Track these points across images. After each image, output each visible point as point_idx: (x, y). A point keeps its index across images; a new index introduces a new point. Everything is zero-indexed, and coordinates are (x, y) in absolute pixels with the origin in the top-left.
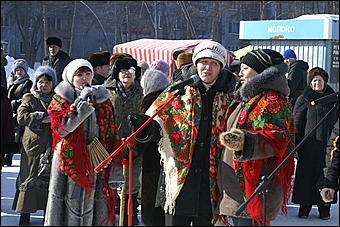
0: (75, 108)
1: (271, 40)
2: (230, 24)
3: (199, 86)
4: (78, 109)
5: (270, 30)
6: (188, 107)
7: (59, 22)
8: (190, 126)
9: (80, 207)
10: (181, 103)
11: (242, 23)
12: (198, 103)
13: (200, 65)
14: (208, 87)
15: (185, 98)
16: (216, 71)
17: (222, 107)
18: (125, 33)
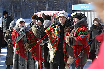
0: (19, 34)
1: (82, 10)
2: (69, 6)
3: (60, 25)
4: (20, 34)
5: (81, 7)
6: (56, 31)
7: (17, 7)
8: (57, 37)
9: (23, 63)
10: (54, 30)
11: (73, 5)
12: (59, 30)
13: (60, 18)
14: (62, 25)
15: (55, 29)
16: (65, 20)
17: (67, 31)
18: (37, 9)
